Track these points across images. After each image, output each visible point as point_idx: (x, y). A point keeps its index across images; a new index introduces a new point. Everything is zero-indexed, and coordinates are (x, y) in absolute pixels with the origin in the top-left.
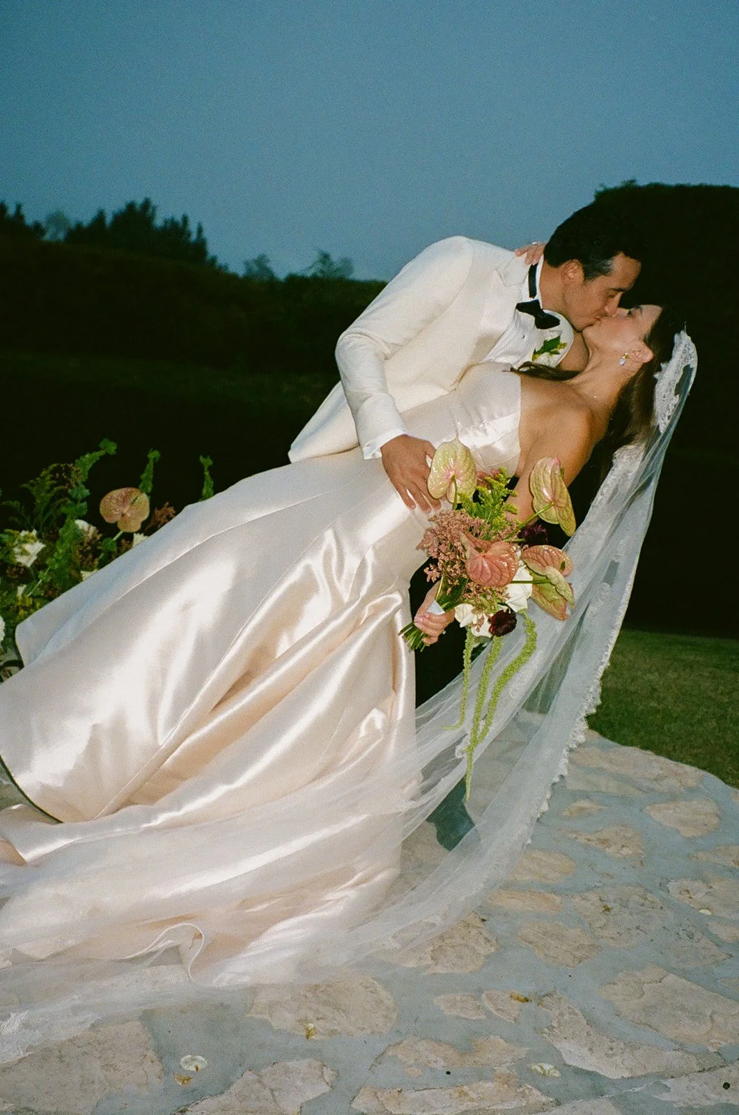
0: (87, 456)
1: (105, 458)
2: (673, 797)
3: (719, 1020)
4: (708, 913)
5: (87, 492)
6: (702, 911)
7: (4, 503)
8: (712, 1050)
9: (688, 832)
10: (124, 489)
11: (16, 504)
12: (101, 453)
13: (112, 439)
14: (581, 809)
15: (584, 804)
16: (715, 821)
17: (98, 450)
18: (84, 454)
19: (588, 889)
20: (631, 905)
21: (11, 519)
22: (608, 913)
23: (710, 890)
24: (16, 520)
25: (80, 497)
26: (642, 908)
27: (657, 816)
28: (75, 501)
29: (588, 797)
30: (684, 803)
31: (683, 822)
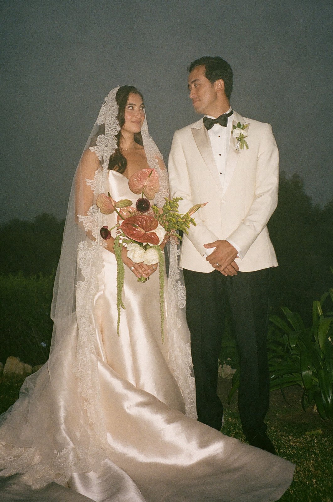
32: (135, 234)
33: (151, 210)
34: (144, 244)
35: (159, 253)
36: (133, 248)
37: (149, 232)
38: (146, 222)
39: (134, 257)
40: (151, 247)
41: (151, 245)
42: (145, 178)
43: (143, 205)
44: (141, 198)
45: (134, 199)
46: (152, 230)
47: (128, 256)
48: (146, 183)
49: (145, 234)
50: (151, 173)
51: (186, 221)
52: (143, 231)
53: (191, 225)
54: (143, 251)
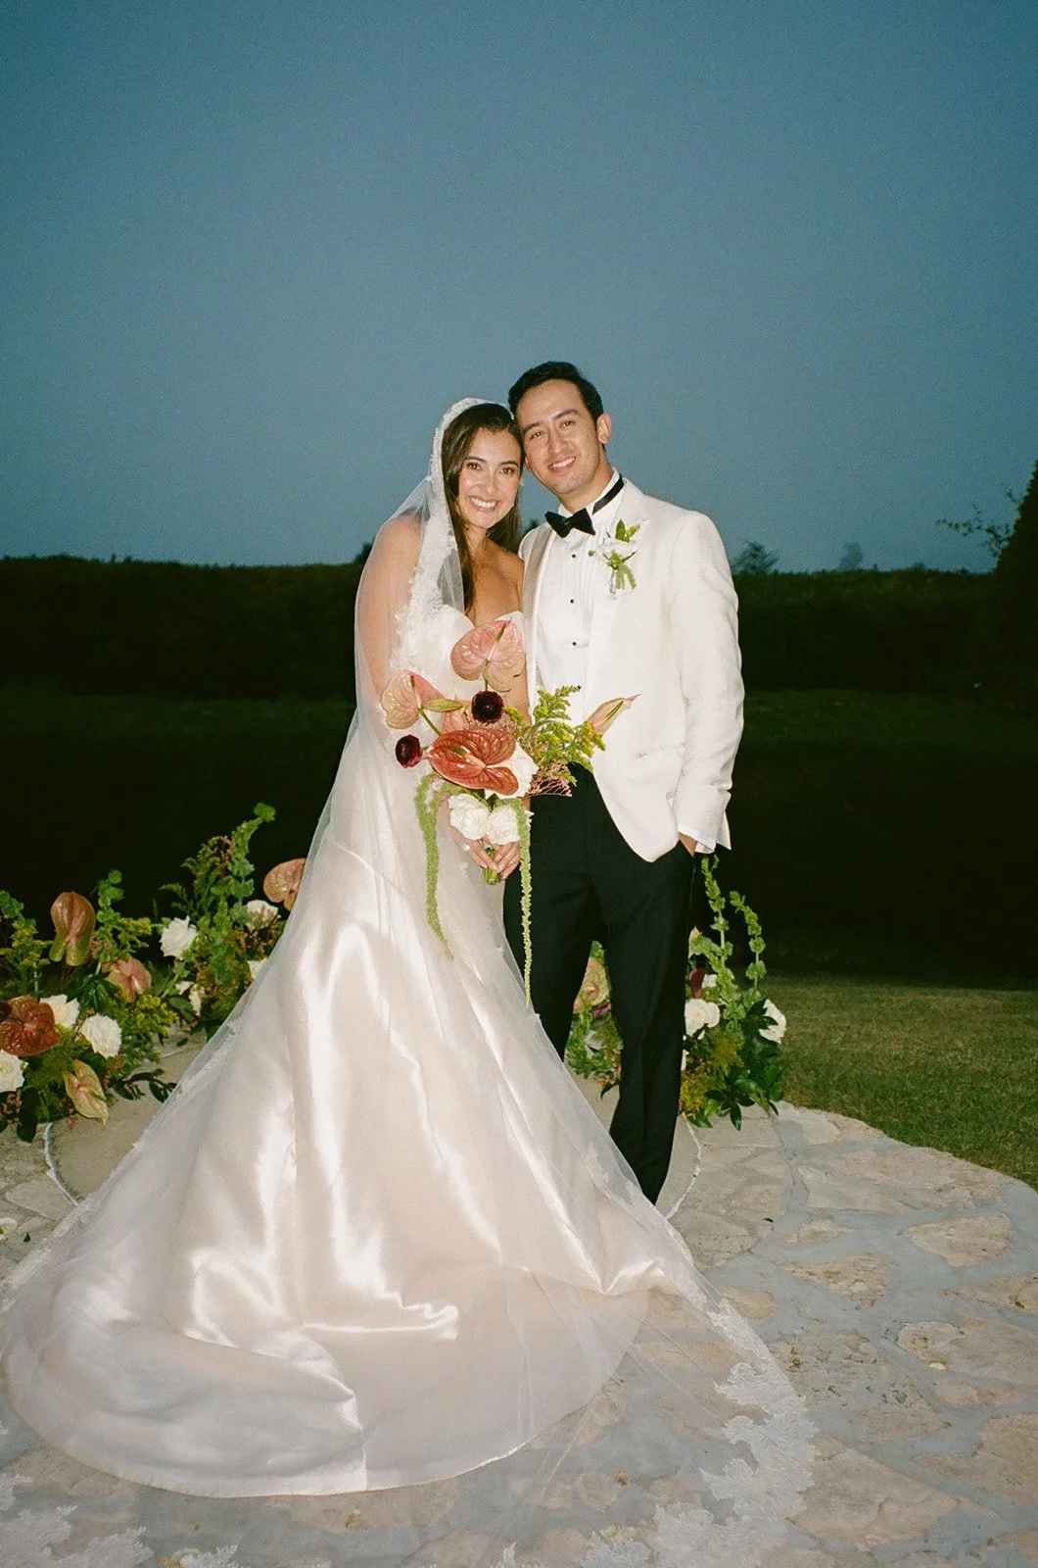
0: (244, 825)
1: (264, 826)
2: (951, 1213)
3: (889, 1508)
4: (941, 1367)
5: (251, 868)
6: (932, 1365)
7: (163, 887)
8: (862, 1547)
9: (956, 1260)
10: (293, 861)
11: (176, 887)
12: (258, 821)
13: (268, 803)
14: (815, 1234)
15: (820, 1226)
16: (1001, 1244)
17: (255, 817)
18: (240, 824)
19: (782, 1338)
20: (834, 1357)
21: (174, 904)
22: (796, 1369)
23: (959, 1337)
24: (179, 905)
25: (242, 874)
26: (845, 1362)
27: (920, 1241)
28: (239, 879)
29: (830, 1218)
30: (964, 1221)
31: (952, 1247)
32: (460, 770)
33: (504, 720)
34: (488, 793)
35: (520, 814)
36: (461, 804)
37: (496, 766)
38: (490, 744)
39: (464, 825)
40: (503, 802)
41: (501, 796)
42: (489, 643)
43: (487, 706)
44: (484, 690)
45: (466, 692)
46: (501, 761)
47: (453, 824)
48: (493, 653)
49: (485, 770)
50: (502, 631)
51: (584, 740)
52: (482, 765)
53: (596, 749)
54: (484, 810)
